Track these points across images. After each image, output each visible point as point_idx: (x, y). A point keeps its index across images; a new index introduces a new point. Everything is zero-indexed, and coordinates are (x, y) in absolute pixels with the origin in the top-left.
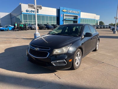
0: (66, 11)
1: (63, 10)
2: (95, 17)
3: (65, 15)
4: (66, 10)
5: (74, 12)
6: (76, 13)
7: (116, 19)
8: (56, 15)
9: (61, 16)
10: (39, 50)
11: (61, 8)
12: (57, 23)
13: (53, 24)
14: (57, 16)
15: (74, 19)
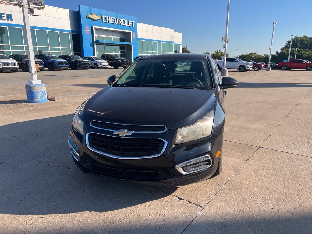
0: (99, 18)
1: (90, 16)
2: (172, 37)
3: (96, 29)
4: (97, 15)
5: (120, 21)
6: (126, 24)
7: (225, 42)
8: (70, 29)
9: (86, 31)
10: (133, 135)
11: (84, 10)
12: (75, 50)
13: (62, 53)
14: (72, 31)
15: (122, 40)
